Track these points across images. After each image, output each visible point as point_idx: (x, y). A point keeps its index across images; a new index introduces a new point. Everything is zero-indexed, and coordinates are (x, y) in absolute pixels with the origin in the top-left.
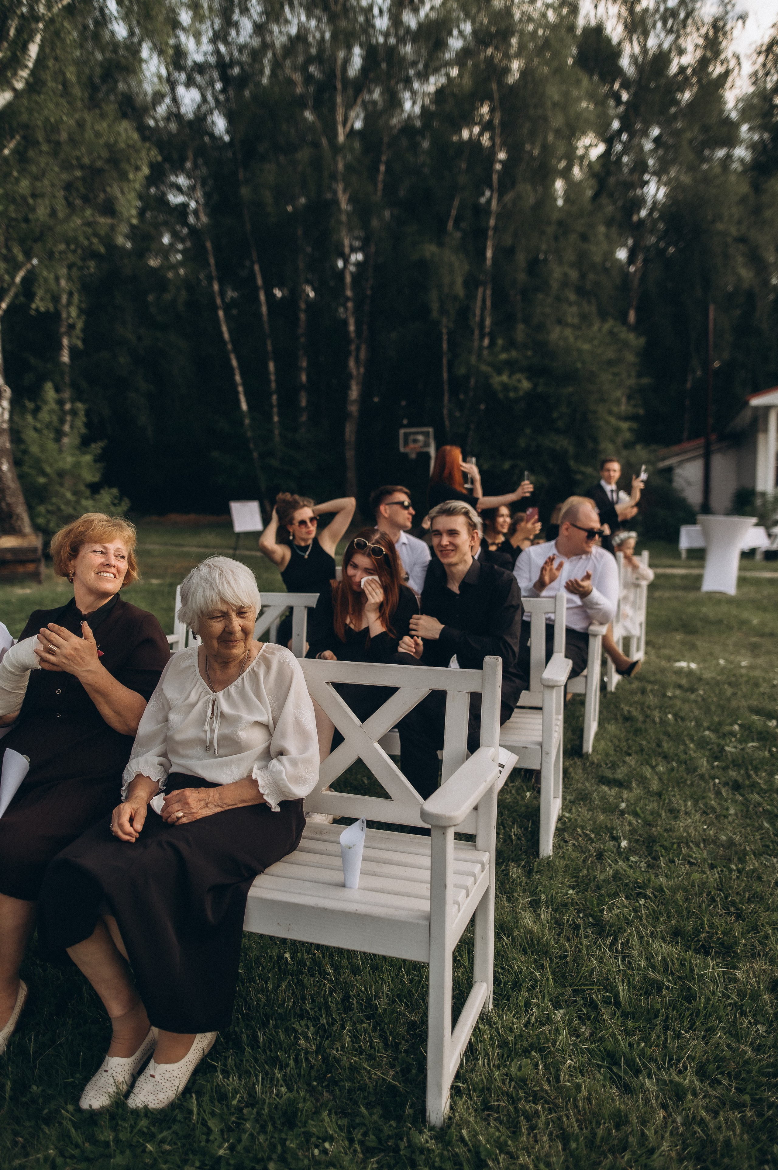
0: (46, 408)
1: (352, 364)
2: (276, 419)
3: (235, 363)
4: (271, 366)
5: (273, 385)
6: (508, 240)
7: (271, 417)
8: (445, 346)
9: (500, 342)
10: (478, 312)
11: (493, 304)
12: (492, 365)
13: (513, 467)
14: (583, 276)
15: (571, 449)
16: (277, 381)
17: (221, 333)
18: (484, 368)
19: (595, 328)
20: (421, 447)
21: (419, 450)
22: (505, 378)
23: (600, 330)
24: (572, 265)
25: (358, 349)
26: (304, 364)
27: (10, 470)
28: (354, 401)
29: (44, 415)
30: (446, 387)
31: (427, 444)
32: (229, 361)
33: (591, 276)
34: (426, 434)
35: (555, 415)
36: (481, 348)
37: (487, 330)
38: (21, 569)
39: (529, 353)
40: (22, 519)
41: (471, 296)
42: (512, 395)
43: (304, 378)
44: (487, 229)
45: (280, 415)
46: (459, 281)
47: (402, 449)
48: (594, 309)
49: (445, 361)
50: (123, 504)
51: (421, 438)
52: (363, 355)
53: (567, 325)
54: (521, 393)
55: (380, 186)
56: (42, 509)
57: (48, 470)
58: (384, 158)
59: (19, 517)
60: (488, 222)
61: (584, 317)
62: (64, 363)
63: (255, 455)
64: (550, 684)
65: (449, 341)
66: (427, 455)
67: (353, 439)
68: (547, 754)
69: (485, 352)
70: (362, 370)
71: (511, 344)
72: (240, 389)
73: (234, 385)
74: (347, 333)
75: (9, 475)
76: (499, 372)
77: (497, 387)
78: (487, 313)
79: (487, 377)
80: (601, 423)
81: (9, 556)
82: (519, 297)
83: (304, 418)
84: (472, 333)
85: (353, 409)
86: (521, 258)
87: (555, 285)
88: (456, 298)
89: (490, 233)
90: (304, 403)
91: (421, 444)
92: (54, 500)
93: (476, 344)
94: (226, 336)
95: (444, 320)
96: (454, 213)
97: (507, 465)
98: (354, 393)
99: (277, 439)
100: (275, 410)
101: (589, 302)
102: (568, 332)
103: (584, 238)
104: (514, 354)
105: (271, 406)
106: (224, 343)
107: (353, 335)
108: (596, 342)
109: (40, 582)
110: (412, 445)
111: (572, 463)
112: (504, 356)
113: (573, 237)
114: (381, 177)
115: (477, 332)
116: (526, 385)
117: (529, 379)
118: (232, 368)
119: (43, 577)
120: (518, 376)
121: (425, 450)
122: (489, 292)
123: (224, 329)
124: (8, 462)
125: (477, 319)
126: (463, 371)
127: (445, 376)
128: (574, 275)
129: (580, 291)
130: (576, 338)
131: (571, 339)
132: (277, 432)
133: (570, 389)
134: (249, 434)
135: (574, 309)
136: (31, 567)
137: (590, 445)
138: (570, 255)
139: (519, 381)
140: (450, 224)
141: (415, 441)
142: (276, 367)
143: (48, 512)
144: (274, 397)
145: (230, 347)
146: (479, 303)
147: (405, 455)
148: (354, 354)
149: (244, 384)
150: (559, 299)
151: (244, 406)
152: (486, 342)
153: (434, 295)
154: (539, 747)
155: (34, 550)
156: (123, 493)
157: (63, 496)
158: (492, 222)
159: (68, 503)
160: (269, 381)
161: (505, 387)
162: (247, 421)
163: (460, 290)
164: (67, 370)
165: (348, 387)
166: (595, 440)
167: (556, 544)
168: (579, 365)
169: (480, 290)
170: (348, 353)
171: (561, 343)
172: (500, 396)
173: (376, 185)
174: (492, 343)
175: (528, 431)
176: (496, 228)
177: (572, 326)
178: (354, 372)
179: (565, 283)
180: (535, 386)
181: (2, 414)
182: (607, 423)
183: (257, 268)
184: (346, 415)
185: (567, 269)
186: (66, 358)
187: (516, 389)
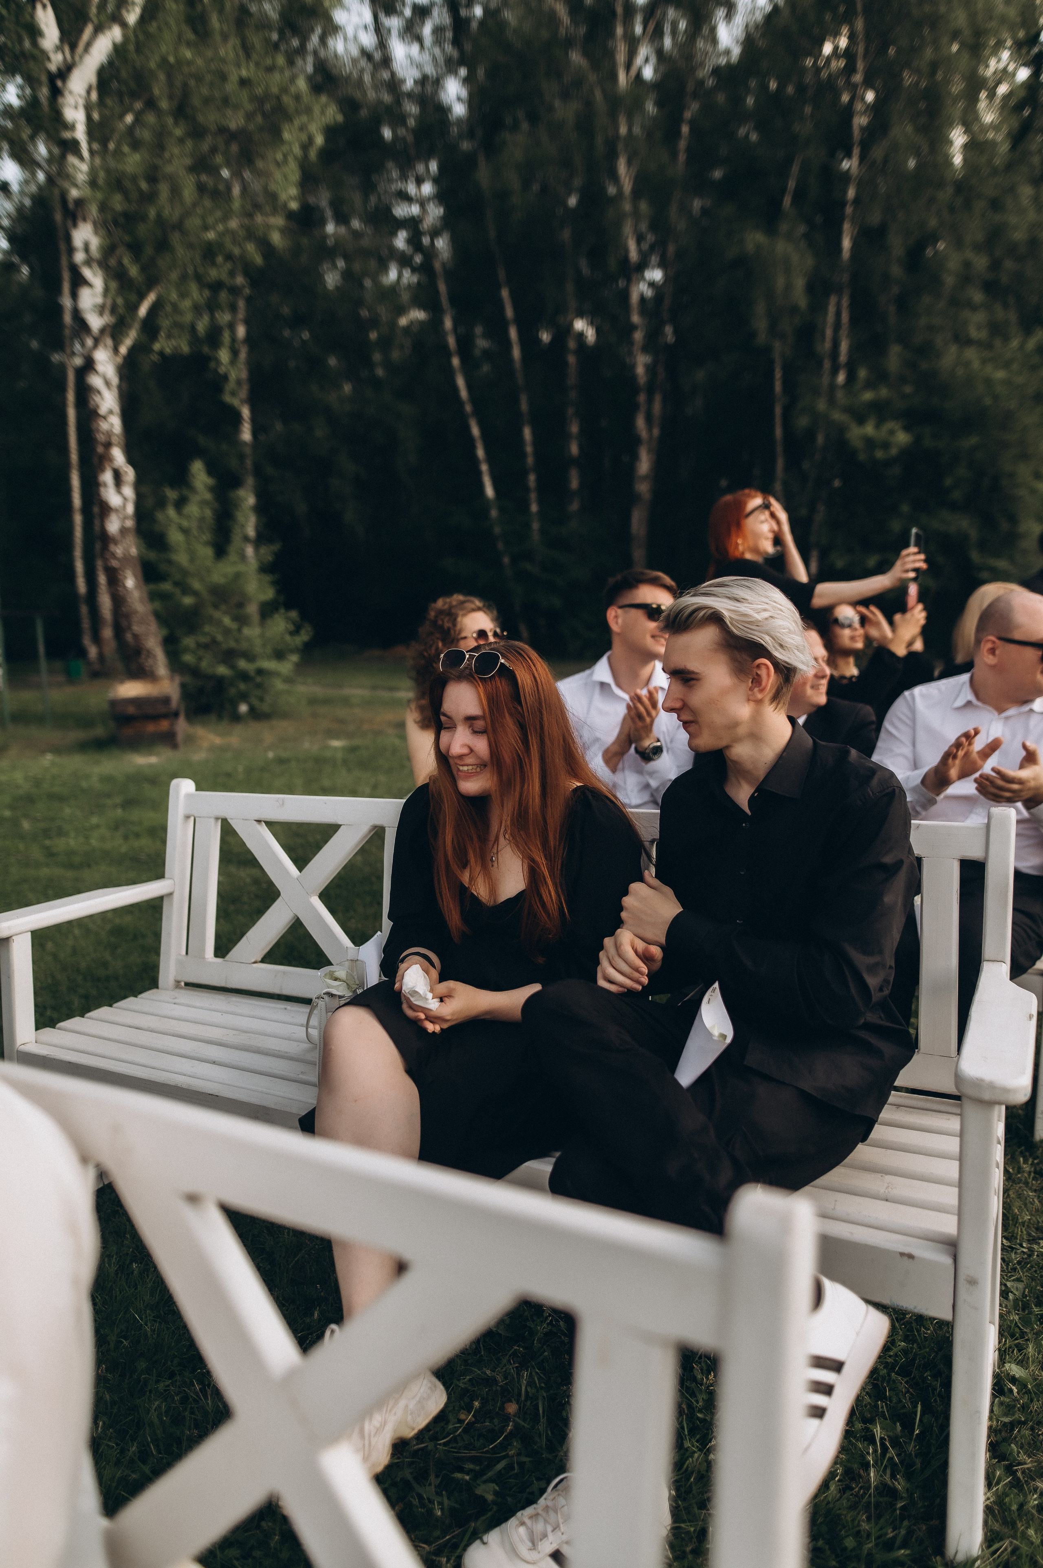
0: (195, 499)
1: (640, 423)
2: (534, 508)
3: (475, 431)
4: (527, 433)
5: (530, 460)
6: (875, 218)
7: (527, 506)
8: (778, 387)
9: (862, 373)
10: (829, 332)
11: (853, 320)
12: (849, 410)
14: (995, 265)
15: (973, 534)
16: (536, 453)
17: (455, 389)
18: (837, 416)
19: (1015, 343)
22: (869, 429)
23: (1022, 347)
24: (977, 248)
25: (650, 401)
26: (574, 429)
27: (137, 587)
28: (645, 477)
29: (193, 509)
30: (779, 449)
32: (467, 429)
33: (1009, 264)
35: (948, 482)
36: (833, 386)
37: (843, 358)
38: (151, 728)
39: (908, 389)
40: (155, 657)
41: (817, 305)
42: (879, 454)
43: (574, 449)
44: (843, 204)
45: (540, 502)
46: (800, 283)
48: (1013, 317)
49: (778, 410)
50: (303, 632)
52: (657, 407)
53: (969, 342)
54: (894, 451)
55: (682, 157)
56: (189, 641)
57: (196, 585)
58: (688, 115)
59: (149, 653)
60: (845, 192)
61: (997, 330)
62: (245, 443)
63: (506, 560)
64: (987, 1096)
65: (785, 379)
67: (643, 533)
68: (973, 1282)
69: (840, 395)
70: (656, 432)
71: (880, 377)
72: (484, 468)
73: (474, 462)
74: (634, 379)
75: (136, 594)
76: (861, 420)
77: (858, 444)
78: (844, 333)
79: (842, 430)
80: (1022, 492)
81: (131, 710)
82: (892, 309)
83: (575, 506)
84: (820, 364)
85: (643, 488)
86: (897, 245)
87: (949, 281)
88: (794, 309)
89: (849, 210)
90: (574, 484)
92: (207, 628)
93: (825, 380)
94: (464, 394)
95: (777, 346)
96: (792, 184)
98: (644, 465)
99: (536, 536)
100: (533, 496)
101: (1005, 305)
102: (971, 353)
103: (996, 205)
104: (884, 392)
105: (527, 490)
106: (460, 403)
107: (642, 382)
108: (1015, 366)
109: (174, 746)
111: (975, 556)
112: (868, 396)
113: (980, 205)
114: (682, 144)
115: (827, 364)
116: (902, 438)
117: (907, 428)
118: (471, 440)
119: (180, 737)
120: (890, 425)
122: (845, 302)
123: (461, 384)
124: (135, 576)
125: (828, 345)
126: (803, 422)
127: (779, 432)
128: (981, 262)
129: (990, 287)
130: (984, 362)
131: (976, 365)
132: (535, 526)
133: (973, 440)
134: (497, 530)
135: (980, 317)
136: (164, 725)
137: (1005, 526)
138: (975, 231)
139: (892, 432)
140: (787, 201)
142: (534, 433)
143: (199, 645)
144: (532, 478)
145: (468, 408)
146: (831, 317)
148: (643, 409)
149: (490, 459)
150: (955, 302)
151: (490, 492)
152: (841, 378)
153: (760, 308)
154: (948, 1261)
155: (166, 700)
156: (304, 616)
157: (219, 623)
158: (851, 193)
159: (227, 632)
160: (524, 455)
161: (870, 443)
162: (494, 513)
163: (800, 297)
164: (248, 451)
165: (635, 457)
166: (1013, 519)
167: (972, 680)
168: (988, 401)
169: (833, 300)
170: (635, 407)
171: (960, 372)
172: (862, 457)
173: (674, 154)
174: (851, 377)
175: (905, 508)
176: (857, 201)
177: (979, 344)
178: (644, 434)
179: (966, 278)
180: (918, 439)
181: (124, 506)
182: (1033, 491)
183: (505, 293)
184: (633, 498)
185: (969, 254)
186: (246, 435)
187: (886, 445)
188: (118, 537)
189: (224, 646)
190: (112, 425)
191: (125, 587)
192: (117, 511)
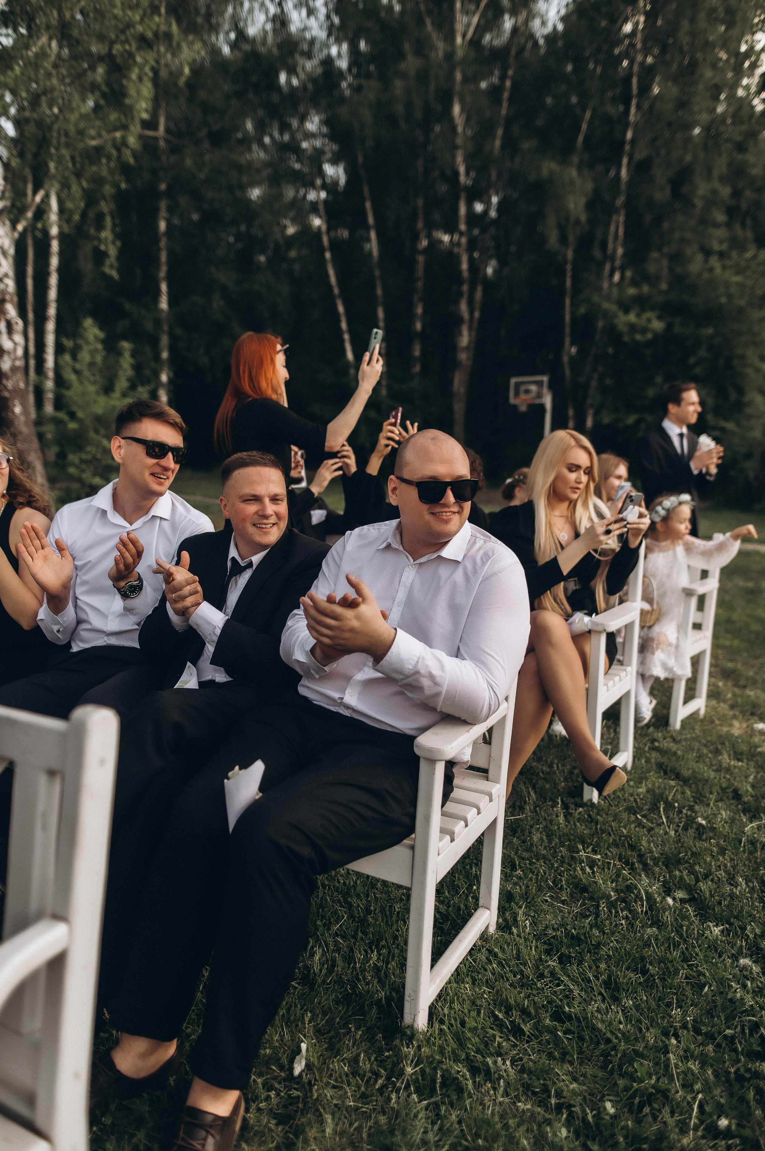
0: (87, 348)
1: (463, 307)
3: (341, 309)
6: (644, 154)
8: (568, 283)
9: (631, 275)
10: (610, 244)
11: (627, 233)
12: (619, 303)
13: (638, 422)
14: (736, 194)
18: (611, 307)
19: (749, 255)
20: (533, 399)
21: (530, 402)
22: (632, 317)
24: (722, 179)
25: (471, 290)
26: (420, 310)
27: (25, 413)
28: (465, 348)
29: (85, 355)
30: (567, 330)
31: (539, 395)
32: (335, 307)
33: (749, 194)
34: (540, 384)
35: (692, 360)
36: (610, 285)
37: (618, 261)
39: (664, 287)
42: (638, 337)
43: (419, 326)
44: (623, 143)
46: (581, 202)
47: (512, 401)
48: (749, 235)
51: (533, 388)
52: (478, 297)
53: (712, 253)
54: (649, 336)
55: (505, 105)
56: (73, 458)
57: (82, 414)
58: (511, 73)
60: (625, 134)
61: (737, 244)
62: (162, 310)
65: (574, 278)
66: (542, 408)
67: (462, 390)
69: (615, 290)
70: (477, 314)
71: (642, 276)
72: (346, 337)
73: (339, 333)
74: (460, 272)
75: (23, 419)
76: (626, 310)
77: (622, 328)
78: (620, 243)
79: (612, 317)
80: (749, 371)
83: (417, 369)
84: (602, 268)
85: (463, 356)
86: (661, 175)
87: (699, 203)
88: (577, 223)
89: (627, 148)
90: (417, 353)
91: (533, 395)
92: (89, 449)
93: (606, 280)
94: (333, 280)
95: (569, 254)
96: (585, 126)
97: (631, 420)
98: (465, 339)
101: (743, 225)
102: (714, 262)
103: (740, 147)
104: (645, 289)
106: (330, 287)
107: (465, 274)
110: (523, 396)
112: (632, 291)
114: (506, 95)
115: (607, 266)
116: (658, 325)
117: (660, 318)
118: (337, 315)
120: (648, 315)
121: (537, 401)
122: (622, 220)
123: (331, 272)
124: (22, 405)
125: (608, 250)
127: (567, 317)
128: (725, 191)
129: (732, 211)
130: (724, 269)
131: (718, 270)
133: (710, 331)
135: (721, 233)
137: (733, 396)
139: (649, 320)
140: (579, 139)
141: (527, 391)
142: (386, 312)
143: (82, 461)
145: (336, 291)
146: (612, 231)
147: (515, 407)
148: (466, 296)
149: (351, 331)
150: (703, 220)
151: (350, 355)
152: (617, 277)
153: (551, 220)
158: (629, 135)
161: (633, 328)
163: (581, 213)
164: (164, 317)
165: (457, 333)
166: (741, 391)
168: (724, 300)
169: (615, 218)
170: (460, 294)
171: (705, 276)
172: (626, 338)
174: (623, 277)
175: (659, 379)
176: (633, 141)
177: (722, 255)
178: (466, 315)
179: (711, 201)
180: (669, 327)
181: (15, 350)
182: (758, 370)
183: (368, 205)
184: (455, 364)
185: (716, 184)
186: (164, 305)
187: (644, 331)
188: (9, 373)
189: (104, 463)
190: (7, 285)
191: (13, 412)
192: (9, 353)
